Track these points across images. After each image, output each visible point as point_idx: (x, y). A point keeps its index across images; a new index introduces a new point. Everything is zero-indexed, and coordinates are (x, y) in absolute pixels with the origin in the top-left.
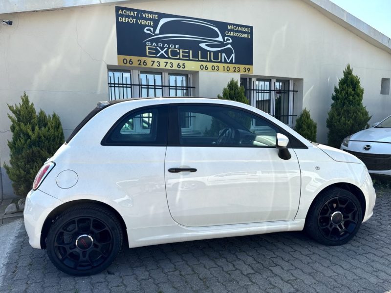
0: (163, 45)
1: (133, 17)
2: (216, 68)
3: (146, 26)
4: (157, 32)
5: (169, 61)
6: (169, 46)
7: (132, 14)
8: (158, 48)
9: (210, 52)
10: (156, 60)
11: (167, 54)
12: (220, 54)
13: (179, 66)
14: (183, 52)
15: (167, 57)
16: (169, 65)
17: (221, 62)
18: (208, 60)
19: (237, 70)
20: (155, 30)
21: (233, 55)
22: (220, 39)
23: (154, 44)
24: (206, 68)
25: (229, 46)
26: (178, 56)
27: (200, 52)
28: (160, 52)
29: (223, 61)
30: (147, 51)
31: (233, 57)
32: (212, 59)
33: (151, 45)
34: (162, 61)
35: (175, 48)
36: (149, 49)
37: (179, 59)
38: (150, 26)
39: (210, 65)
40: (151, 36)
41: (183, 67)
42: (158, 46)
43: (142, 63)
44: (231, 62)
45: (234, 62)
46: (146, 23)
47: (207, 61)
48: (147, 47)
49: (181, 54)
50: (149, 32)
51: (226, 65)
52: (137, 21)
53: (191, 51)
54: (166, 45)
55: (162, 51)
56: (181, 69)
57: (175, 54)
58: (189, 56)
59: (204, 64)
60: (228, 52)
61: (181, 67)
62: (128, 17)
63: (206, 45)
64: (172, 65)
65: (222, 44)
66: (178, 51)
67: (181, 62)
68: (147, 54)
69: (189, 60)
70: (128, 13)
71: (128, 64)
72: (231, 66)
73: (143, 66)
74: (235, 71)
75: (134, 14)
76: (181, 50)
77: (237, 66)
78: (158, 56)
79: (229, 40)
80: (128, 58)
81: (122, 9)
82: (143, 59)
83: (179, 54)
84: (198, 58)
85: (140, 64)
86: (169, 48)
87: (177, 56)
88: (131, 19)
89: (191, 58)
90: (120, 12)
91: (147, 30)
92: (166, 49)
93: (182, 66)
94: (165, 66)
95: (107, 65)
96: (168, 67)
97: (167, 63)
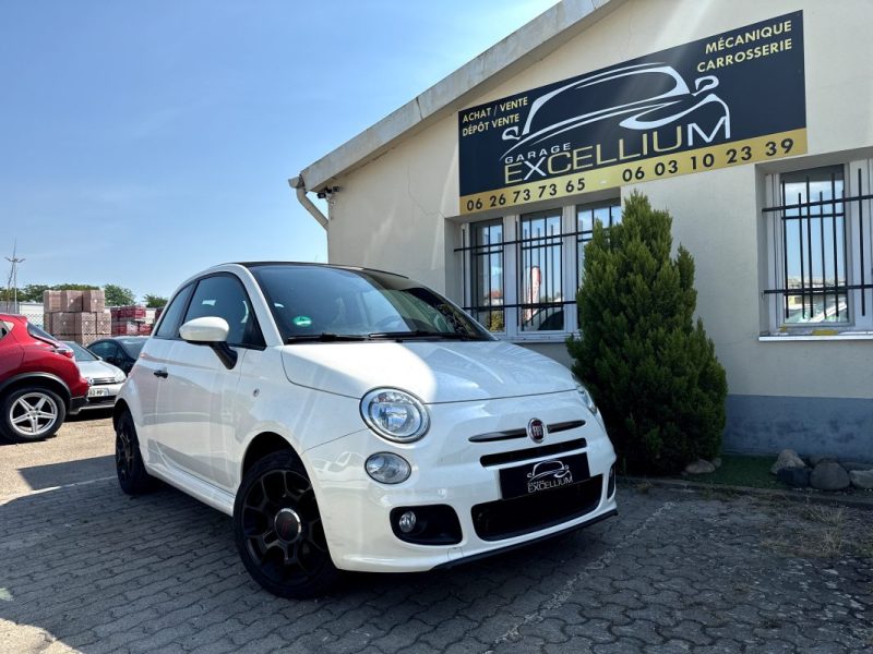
0: (537, 154)
1: (484, 120)
2: (669, 168)
3: (506, 126)
4: (526, 130)
5: (547, 182)
6: (548, 150)
7: (484, 114)
8: (527, 163)
9: (650, 132)
10: (522, 188)
11: (546, 170)
12: (679, 129)
13: (570, 188)
14: (579, 154)
15: (544, 174)
16: (548, 190)
17: (684, 147)
18: (645, 152)
19: (740, 154)
20: (521, 130)
21: (726, 120)
22: (681, 88)
23: (521, 157)
24: (640, 174)
25: (712, 98)
26: (569, 166)
27: (621, 142)
28: (530, 169)
29: (690, 143)
30: (507, 174)
31: (723, 127)
32: (656, 148)
33: (514, 162)
34: (534, 187)
35: (562, 150)
36: (511, 170)
37: (572, 171)
38: (514, 124)
39: (648, 165)
40: (513, 142)
41: (581, 186)
42: (526, 159)
43: (497, 202)
44: (720, 139)
45: (728, 135)
46: (506, 121)
47: (643, 157)
48: (507, 167)
49: (575, 159)
50: (511, 137)
51: (700, 153)
52: (490, 125)
53: (598, 147)
54: (543, 151)
55: (535, 165)
56: (575, 192)
57: (561, 164)
58: (593, 160)
59: (633, 166)
60: (708, 117)
61: (575, 188)
62: (476, 122)
63: (637, 120)
64: (554, 189)
65: (686, 101)
66: (569, 155)
67: (574, 178)
68: (507, 182)
69: (596, 167)
70: (477, 115)
71: (475, 210)
72: (719, 151)
73: (499, 206)
74: (732, 161)
75: (486, 112)
76: (575, 152)
77: (738, 145)
78: (526, 178)
79: (710, 82)
80: (474, 197)
81: (467, 112)
82: (498, 193)
83: (570, 160)
84: (618, 158)
85: (493, 205)
86: (550, 154)
87: (566, 167)
88: (481, 124)
89: (599, 162)
90: (466, 119)
91: (508, 134)
92: (543, 159)
93: (577, 186)
94: (540, 196)
95: (446, 219)
96: (546, 196)
97: (544, 188)
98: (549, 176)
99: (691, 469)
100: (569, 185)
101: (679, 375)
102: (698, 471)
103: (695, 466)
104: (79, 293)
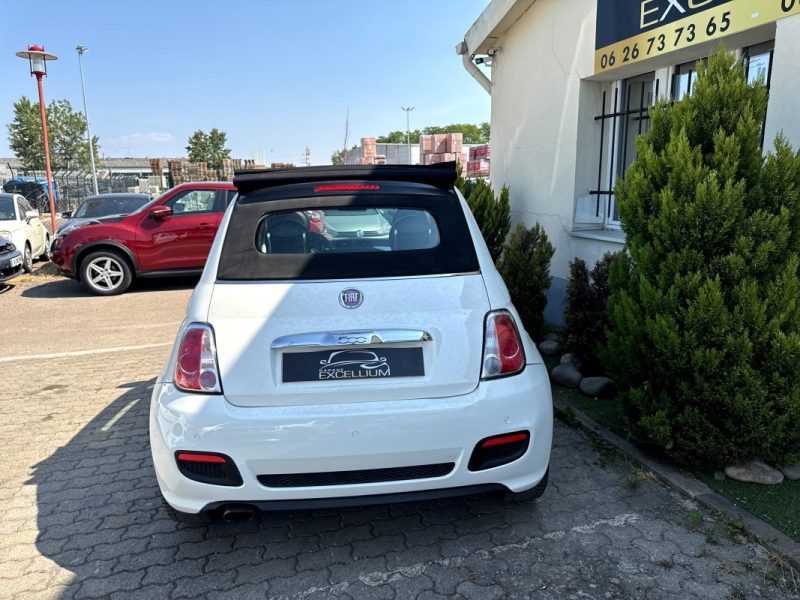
5: (684, 22)
10: (656, 33)
11: (685, 3)
13: (711, 29)
15: (682, 10)
16: (686, 34)
28: (668, 4)
30: (643, 14)
34: (670, 30)
36: (647, 7)
37: (716, 2)
41: (724, 24)
43: (630, 56)
48: (643, 4)
56: (718, 34)
61: (718, 29)
64: (692, 32)
67: (717, 12)
68: (642, 26)
71: (608, 67)
73: (631, 61)
78: (662, 19)
80: (607, 50)
82: (630, 42)
85: (626, 59)
93: (720, 24)
94: (675, 44)
95: (582, 80)
96: (683, 44)
97: (681, 30)
98: (690, 12)
99: (732, 472)
100: (710, 24)
101: (710, 345)
102: (743, 479)
103: (742, 470)
104: (444, 136)
